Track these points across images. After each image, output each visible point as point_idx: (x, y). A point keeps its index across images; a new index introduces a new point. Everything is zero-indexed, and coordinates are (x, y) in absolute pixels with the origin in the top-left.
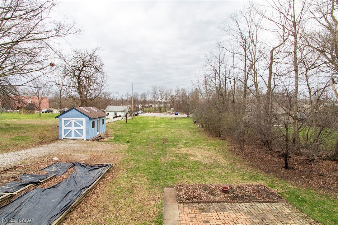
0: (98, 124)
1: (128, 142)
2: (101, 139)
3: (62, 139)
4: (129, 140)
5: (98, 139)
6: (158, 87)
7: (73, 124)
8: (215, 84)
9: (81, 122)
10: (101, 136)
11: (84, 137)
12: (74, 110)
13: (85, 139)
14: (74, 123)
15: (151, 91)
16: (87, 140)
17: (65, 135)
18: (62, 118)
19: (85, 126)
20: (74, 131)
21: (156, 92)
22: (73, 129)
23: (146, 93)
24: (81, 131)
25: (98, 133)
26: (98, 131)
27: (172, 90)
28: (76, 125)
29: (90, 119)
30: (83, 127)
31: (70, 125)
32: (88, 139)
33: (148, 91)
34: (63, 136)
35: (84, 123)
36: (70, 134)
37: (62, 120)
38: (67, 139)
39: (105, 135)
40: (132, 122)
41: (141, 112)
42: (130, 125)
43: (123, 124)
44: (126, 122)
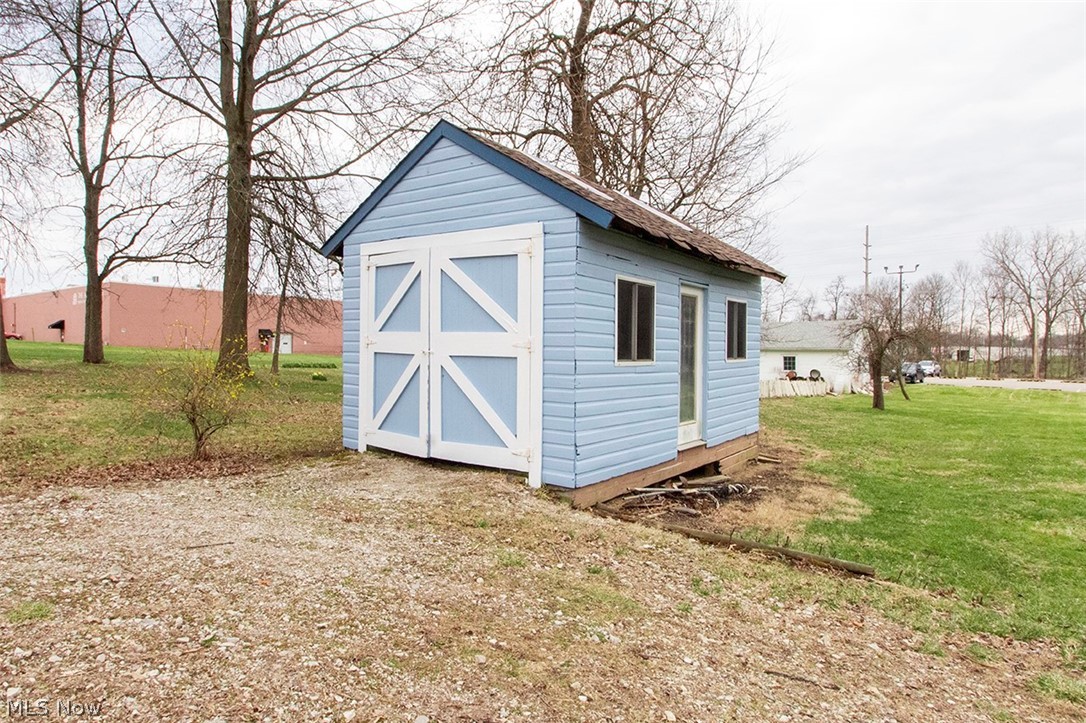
0: (688, 333)
2: (724, 495)
3: (361, 447)
5: (690, 501)
6: (1028, 242)
10: (714, 468)
11: (524, 445)
12: (445, 149)
13: (535, 481)
17: (375, 413)
20: (437, 376)
21: (1013, 267)
22: (430, 349)
23: (947, 277)
25: (688, 435)
26: (687, 411)
28: (460, 311)
30: (523, 335)
32: (564, 479)
33: (960, 267)
34: (367, 424)
35: (530, 277)
37: (363, 264)
38: (392, 454)
39: (753, 462)
40: (906, 406)
41: (928, 367)
42: (916, 420)
43: (858, 410)
44: (878, 402)
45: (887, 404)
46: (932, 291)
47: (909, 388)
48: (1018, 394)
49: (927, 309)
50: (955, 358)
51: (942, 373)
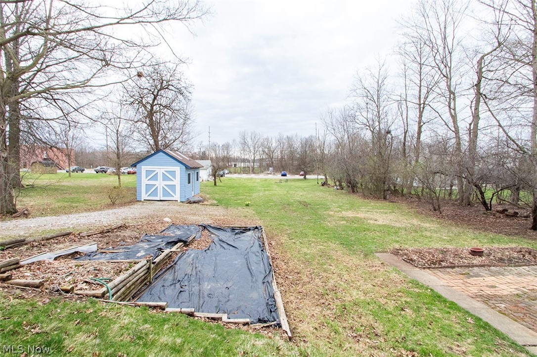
1: (247, 205)
3: (143, 200)
4: (250, 202)
6: (250, 134)
7: (160, 177)
8: (367, 120)
9: (173, 173)
11: (177, 197)
12: (161, 153)
13: (179, 201)
14: (161, 173)
15: (239, 140)
16: (182, 202)
17: (146, 194)
18: (143, 167)
19: (179, 180)
20: (162, 188)
21: (246, 141)
22: (160, 184)
23: (231, 143)
24: (173, 187)
25: (193, 194)
26: (193, 190)
27: (270, 139)
28: (165, 178)
29: (187, 168)
30: (177, 182)
31: (155, 177)
32: (184, 200)
33: (234, 140)
34: (144, 196)
35: (178, 174)
36: (155, 193)
37: (142, 169)
38: (149, 200)
40: (221, 184)
41: (226, 172)
42: (223, 188)
43: (211, 186)
44: (215, 184)
45: (217, 184)
46: (227, 147)
47: (221, 178)
48: (245, 179)
49: (226, 153)
50: (233, 166)
51: (230, 173)
